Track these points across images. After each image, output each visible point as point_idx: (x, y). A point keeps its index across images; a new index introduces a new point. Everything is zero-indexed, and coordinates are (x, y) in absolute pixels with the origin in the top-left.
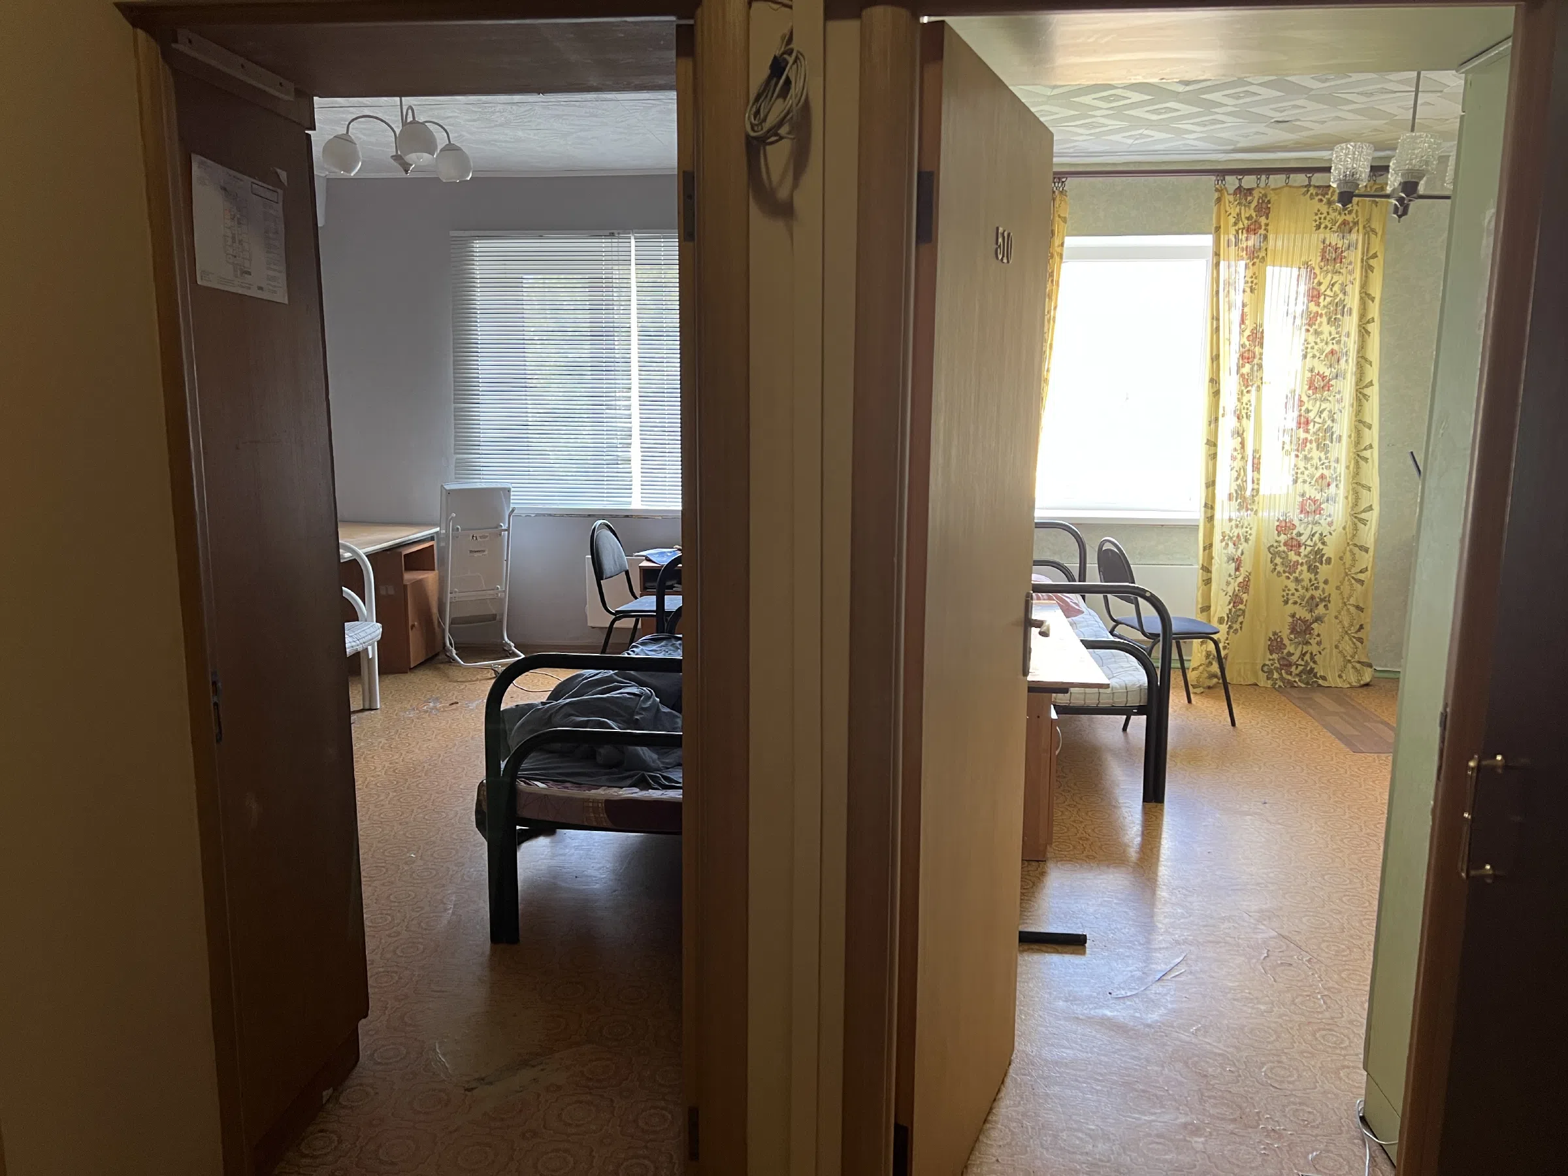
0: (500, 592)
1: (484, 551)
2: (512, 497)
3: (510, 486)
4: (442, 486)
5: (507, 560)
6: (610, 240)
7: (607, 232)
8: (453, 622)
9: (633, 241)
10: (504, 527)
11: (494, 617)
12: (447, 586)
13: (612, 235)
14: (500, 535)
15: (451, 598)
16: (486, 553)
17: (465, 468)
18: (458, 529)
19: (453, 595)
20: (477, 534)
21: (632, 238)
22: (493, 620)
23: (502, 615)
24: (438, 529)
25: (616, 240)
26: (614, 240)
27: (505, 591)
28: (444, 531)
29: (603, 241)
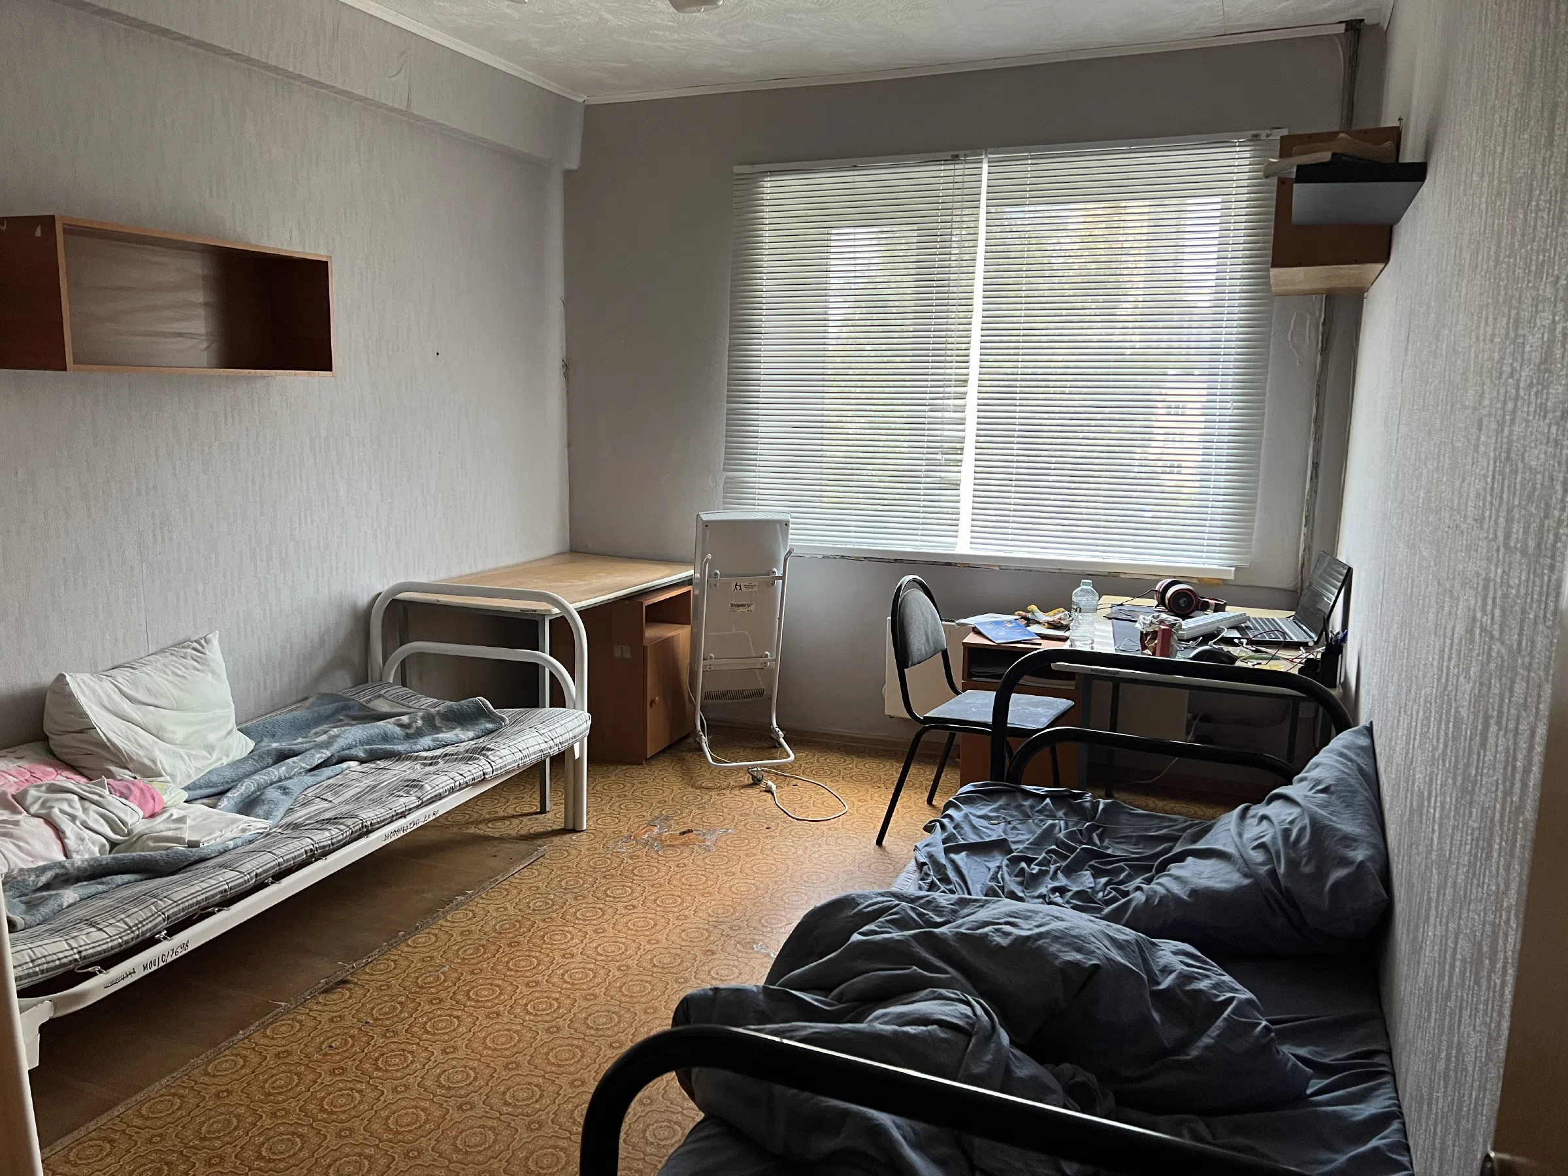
0: (770, 660)
1: (749, 606)
2: (790, 531)
3: (788, 517)
4: (698, 515)
5: (780, 619)
6: (952, 167)
7: (949, 155)
8: (706, 696)
9: (985, 166)
10: (779, 573)
11: (759, 693)
12: (700, 650)
13: (955, 158)
14: (773, 584)
15: (705, 666)
16: (752, 608)
17: (734, 489)
18: (716, 574)
19: (707, 662)
20: (743, 582)
21: (985, 161)
22: (759, 696)
23: (772, 691)
24: (691, 572)
25: (961, 166)
26: (957, 167)
27: (775, 660)
28: (698, 575)
29: (943, 168)
